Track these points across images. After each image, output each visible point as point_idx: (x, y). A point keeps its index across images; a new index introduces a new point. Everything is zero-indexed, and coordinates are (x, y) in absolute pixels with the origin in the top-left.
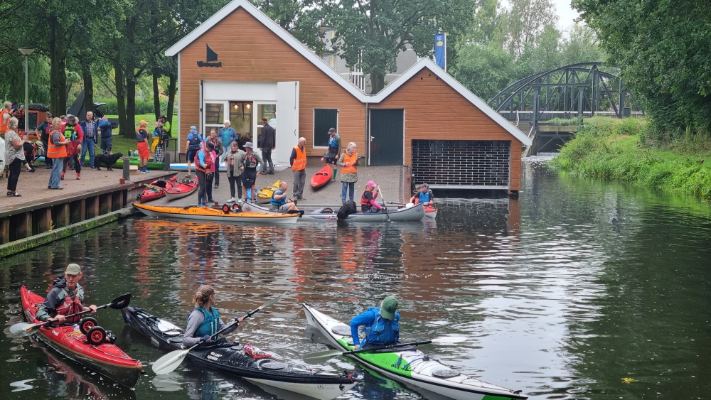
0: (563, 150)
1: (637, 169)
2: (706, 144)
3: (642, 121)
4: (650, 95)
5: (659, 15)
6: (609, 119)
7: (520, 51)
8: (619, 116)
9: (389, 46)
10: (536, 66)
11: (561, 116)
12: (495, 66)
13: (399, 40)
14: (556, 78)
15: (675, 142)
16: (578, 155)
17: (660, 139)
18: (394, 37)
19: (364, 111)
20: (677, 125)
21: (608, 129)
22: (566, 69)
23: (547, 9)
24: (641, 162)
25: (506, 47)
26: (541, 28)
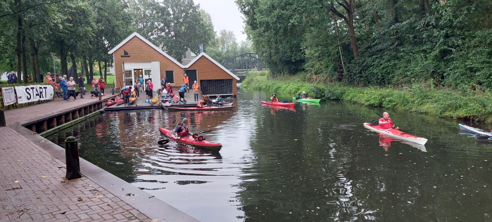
0: (243, 82)
1: (269, 87)
2: (288, 78)
3: (267, 72)
4: (270, 63)
5: (280, 36)
6: (256, 71)
7: (225, 50)
8: (259, 70)
9: (183, 49)
10: (231, 55)
11: (241, 71)
12: (218, 55)
13: (186, 47)
14: (238, 59)
15: (278, 77)
16: (249, 83)
17: (273, 77)
18: (184, 46)
19: (183, 70)
20: (279, 72)
21: (256, 74)
22: (241, 56)
23: (232, 37)
24: (270, 84)
25: (220, 49)
26: (231, 43)
